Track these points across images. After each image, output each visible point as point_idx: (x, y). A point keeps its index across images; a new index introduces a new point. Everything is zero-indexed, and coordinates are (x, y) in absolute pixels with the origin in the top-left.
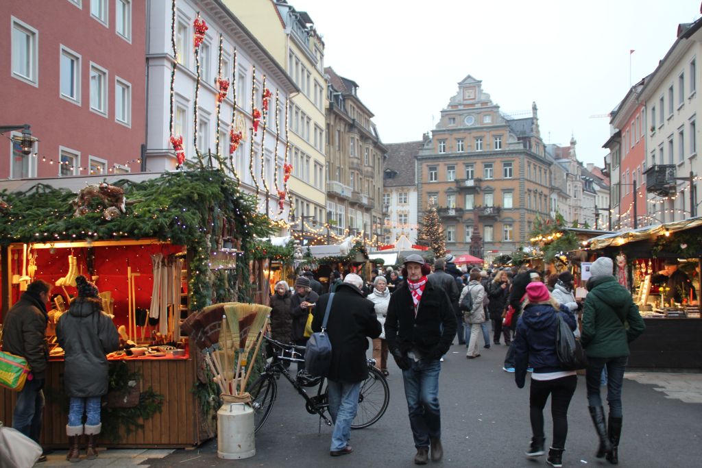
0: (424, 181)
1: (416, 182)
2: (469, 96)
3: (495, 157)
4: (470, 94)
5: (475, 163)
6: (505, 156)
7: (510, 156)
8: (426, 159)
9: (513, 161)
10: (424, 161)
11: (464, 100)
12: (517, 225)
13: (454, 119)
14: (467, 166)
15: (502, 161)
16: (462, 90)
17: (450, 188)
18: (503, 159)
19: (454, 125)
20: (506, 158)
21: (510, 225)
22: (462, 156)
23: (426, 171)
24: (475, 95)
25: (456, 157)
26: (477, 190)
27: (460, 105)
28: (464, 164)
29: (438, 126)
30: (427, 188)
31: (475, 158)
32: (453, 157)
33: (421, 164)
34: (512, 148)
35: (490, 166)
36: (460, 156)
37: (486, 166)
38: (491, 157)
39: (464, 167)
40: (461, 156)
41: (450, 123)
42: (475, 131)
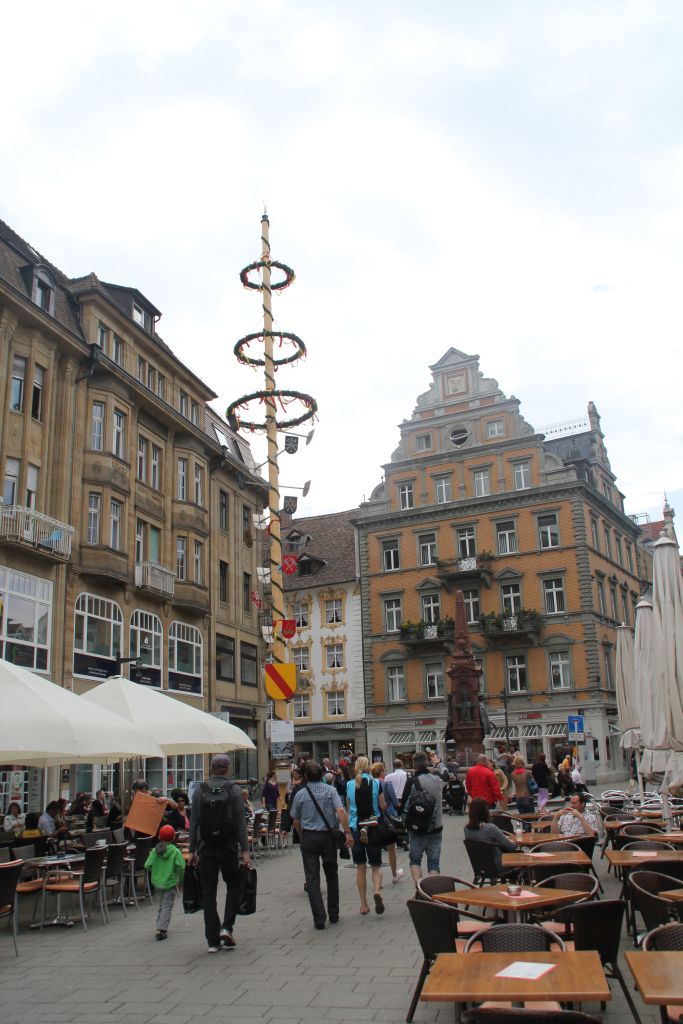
0: (372, 571)
1: (358, 575)
2: (455, 390)
3: (516, 505)
4: (456, 385)
5: (477, 522)
6: (538, 501)
7: (551, 498)
8: (375, 523)
9: (559, 509)
10: (370, 529)
11: (446, 397)
12: (578, 654)
13: (428, 438)
14: (461, 532)
15: (533, 513)
16: (440, 380)
17: (427, 582)
18: (535, 509)
19: (429, 450)
20: (542, 505)
21: (564, 653)
22: (450, 510)
23: (376, 549)
24: (467, 385)
25: (436, 513)
26: (483, 580)
27: (438, 408)
28: (453, 526)
29: (395, 455)
30: (380, 586)
31: (476, 511)
32: (430, 514)
33: (366, 537)
34: (552, 481)
35: (510, 526)
36: (443, 512)
37: (500, 527)
38: (510, 506)
39: (453, 533)
40: (446, 511)
41: (420, 447)
42: (472, 455)
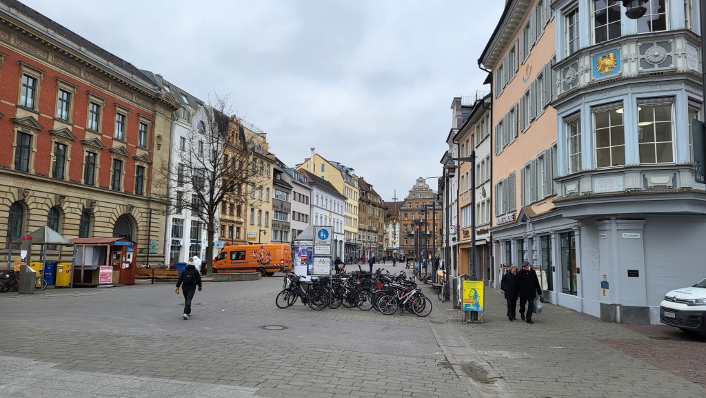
0: (402, 219)
1: (399, 220)
4: (421, 184)
8: (403, 210)
9: (438, 212)
11: (418, 187)
13: (413, 194)
16: (417, 183)
19: (415, 197)
23: (403, 215)
27: (415, 189)
29: (408, 197)
30: (404, 222)
32: (414, 210)
33: (401, 212)
41: (411, 196)
42: (423, 200)
